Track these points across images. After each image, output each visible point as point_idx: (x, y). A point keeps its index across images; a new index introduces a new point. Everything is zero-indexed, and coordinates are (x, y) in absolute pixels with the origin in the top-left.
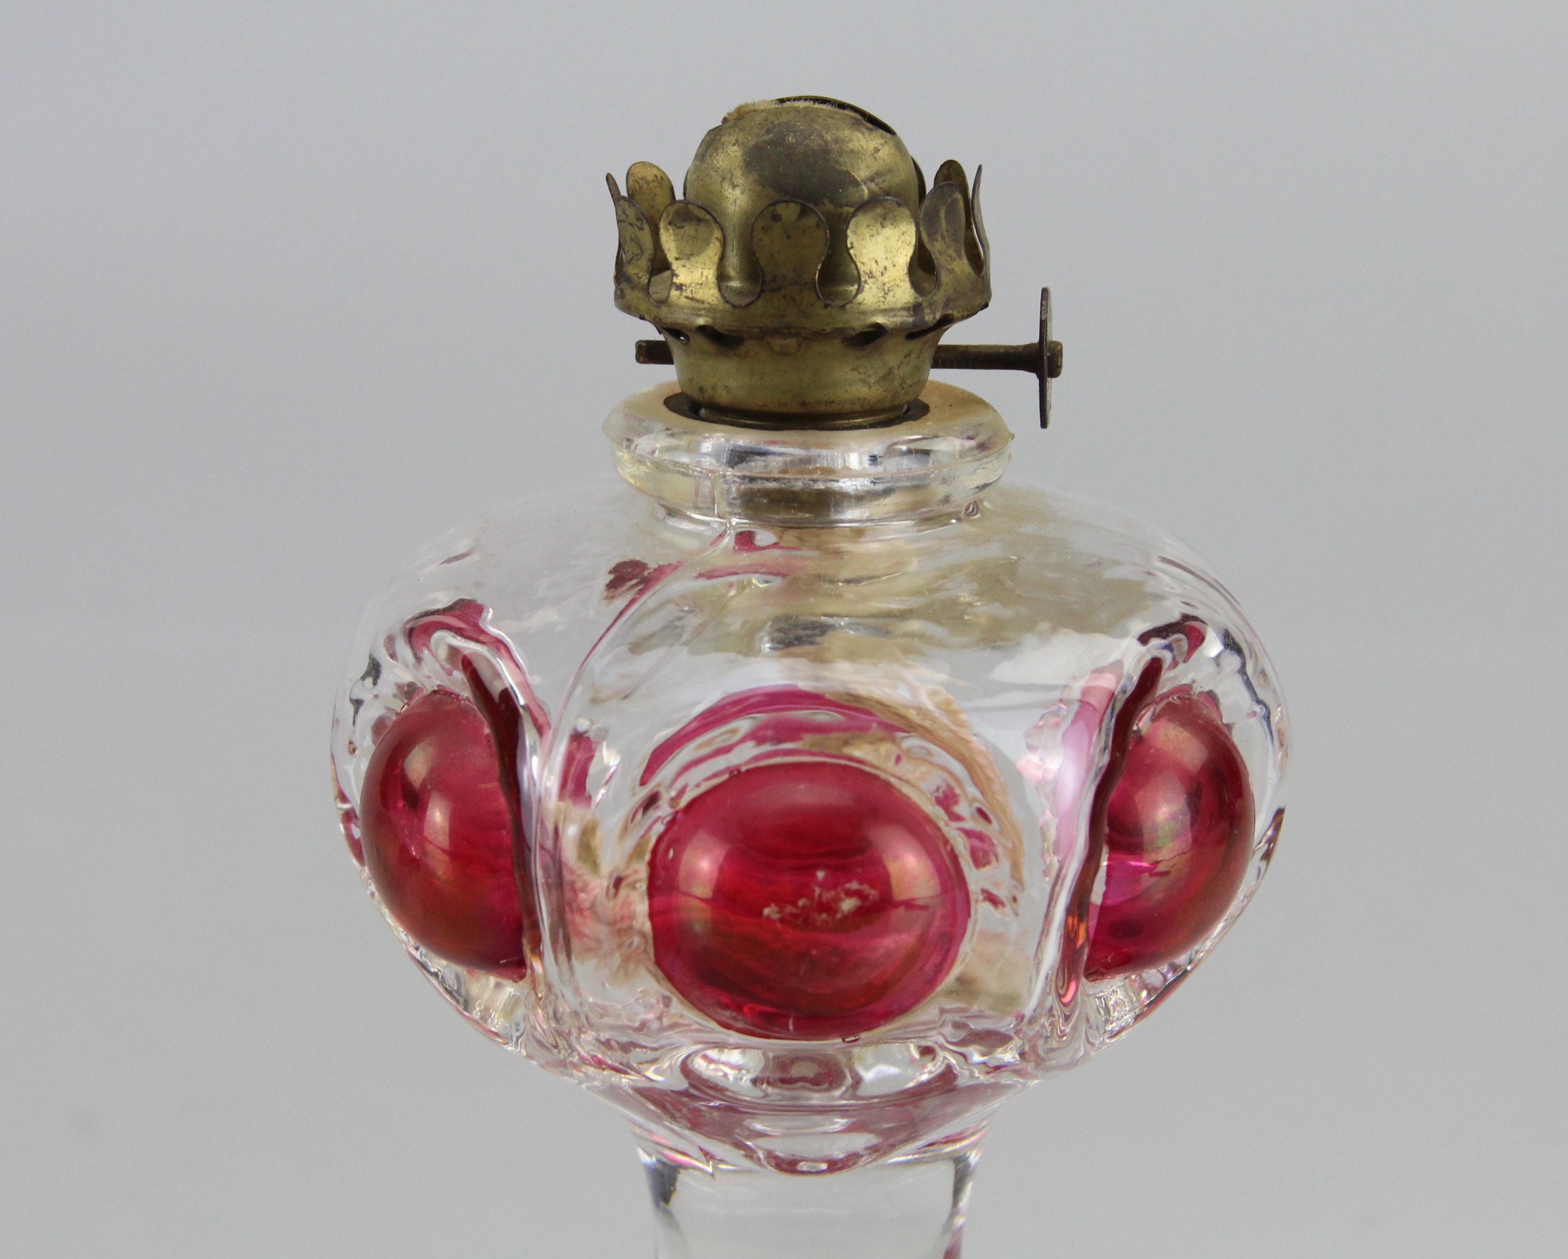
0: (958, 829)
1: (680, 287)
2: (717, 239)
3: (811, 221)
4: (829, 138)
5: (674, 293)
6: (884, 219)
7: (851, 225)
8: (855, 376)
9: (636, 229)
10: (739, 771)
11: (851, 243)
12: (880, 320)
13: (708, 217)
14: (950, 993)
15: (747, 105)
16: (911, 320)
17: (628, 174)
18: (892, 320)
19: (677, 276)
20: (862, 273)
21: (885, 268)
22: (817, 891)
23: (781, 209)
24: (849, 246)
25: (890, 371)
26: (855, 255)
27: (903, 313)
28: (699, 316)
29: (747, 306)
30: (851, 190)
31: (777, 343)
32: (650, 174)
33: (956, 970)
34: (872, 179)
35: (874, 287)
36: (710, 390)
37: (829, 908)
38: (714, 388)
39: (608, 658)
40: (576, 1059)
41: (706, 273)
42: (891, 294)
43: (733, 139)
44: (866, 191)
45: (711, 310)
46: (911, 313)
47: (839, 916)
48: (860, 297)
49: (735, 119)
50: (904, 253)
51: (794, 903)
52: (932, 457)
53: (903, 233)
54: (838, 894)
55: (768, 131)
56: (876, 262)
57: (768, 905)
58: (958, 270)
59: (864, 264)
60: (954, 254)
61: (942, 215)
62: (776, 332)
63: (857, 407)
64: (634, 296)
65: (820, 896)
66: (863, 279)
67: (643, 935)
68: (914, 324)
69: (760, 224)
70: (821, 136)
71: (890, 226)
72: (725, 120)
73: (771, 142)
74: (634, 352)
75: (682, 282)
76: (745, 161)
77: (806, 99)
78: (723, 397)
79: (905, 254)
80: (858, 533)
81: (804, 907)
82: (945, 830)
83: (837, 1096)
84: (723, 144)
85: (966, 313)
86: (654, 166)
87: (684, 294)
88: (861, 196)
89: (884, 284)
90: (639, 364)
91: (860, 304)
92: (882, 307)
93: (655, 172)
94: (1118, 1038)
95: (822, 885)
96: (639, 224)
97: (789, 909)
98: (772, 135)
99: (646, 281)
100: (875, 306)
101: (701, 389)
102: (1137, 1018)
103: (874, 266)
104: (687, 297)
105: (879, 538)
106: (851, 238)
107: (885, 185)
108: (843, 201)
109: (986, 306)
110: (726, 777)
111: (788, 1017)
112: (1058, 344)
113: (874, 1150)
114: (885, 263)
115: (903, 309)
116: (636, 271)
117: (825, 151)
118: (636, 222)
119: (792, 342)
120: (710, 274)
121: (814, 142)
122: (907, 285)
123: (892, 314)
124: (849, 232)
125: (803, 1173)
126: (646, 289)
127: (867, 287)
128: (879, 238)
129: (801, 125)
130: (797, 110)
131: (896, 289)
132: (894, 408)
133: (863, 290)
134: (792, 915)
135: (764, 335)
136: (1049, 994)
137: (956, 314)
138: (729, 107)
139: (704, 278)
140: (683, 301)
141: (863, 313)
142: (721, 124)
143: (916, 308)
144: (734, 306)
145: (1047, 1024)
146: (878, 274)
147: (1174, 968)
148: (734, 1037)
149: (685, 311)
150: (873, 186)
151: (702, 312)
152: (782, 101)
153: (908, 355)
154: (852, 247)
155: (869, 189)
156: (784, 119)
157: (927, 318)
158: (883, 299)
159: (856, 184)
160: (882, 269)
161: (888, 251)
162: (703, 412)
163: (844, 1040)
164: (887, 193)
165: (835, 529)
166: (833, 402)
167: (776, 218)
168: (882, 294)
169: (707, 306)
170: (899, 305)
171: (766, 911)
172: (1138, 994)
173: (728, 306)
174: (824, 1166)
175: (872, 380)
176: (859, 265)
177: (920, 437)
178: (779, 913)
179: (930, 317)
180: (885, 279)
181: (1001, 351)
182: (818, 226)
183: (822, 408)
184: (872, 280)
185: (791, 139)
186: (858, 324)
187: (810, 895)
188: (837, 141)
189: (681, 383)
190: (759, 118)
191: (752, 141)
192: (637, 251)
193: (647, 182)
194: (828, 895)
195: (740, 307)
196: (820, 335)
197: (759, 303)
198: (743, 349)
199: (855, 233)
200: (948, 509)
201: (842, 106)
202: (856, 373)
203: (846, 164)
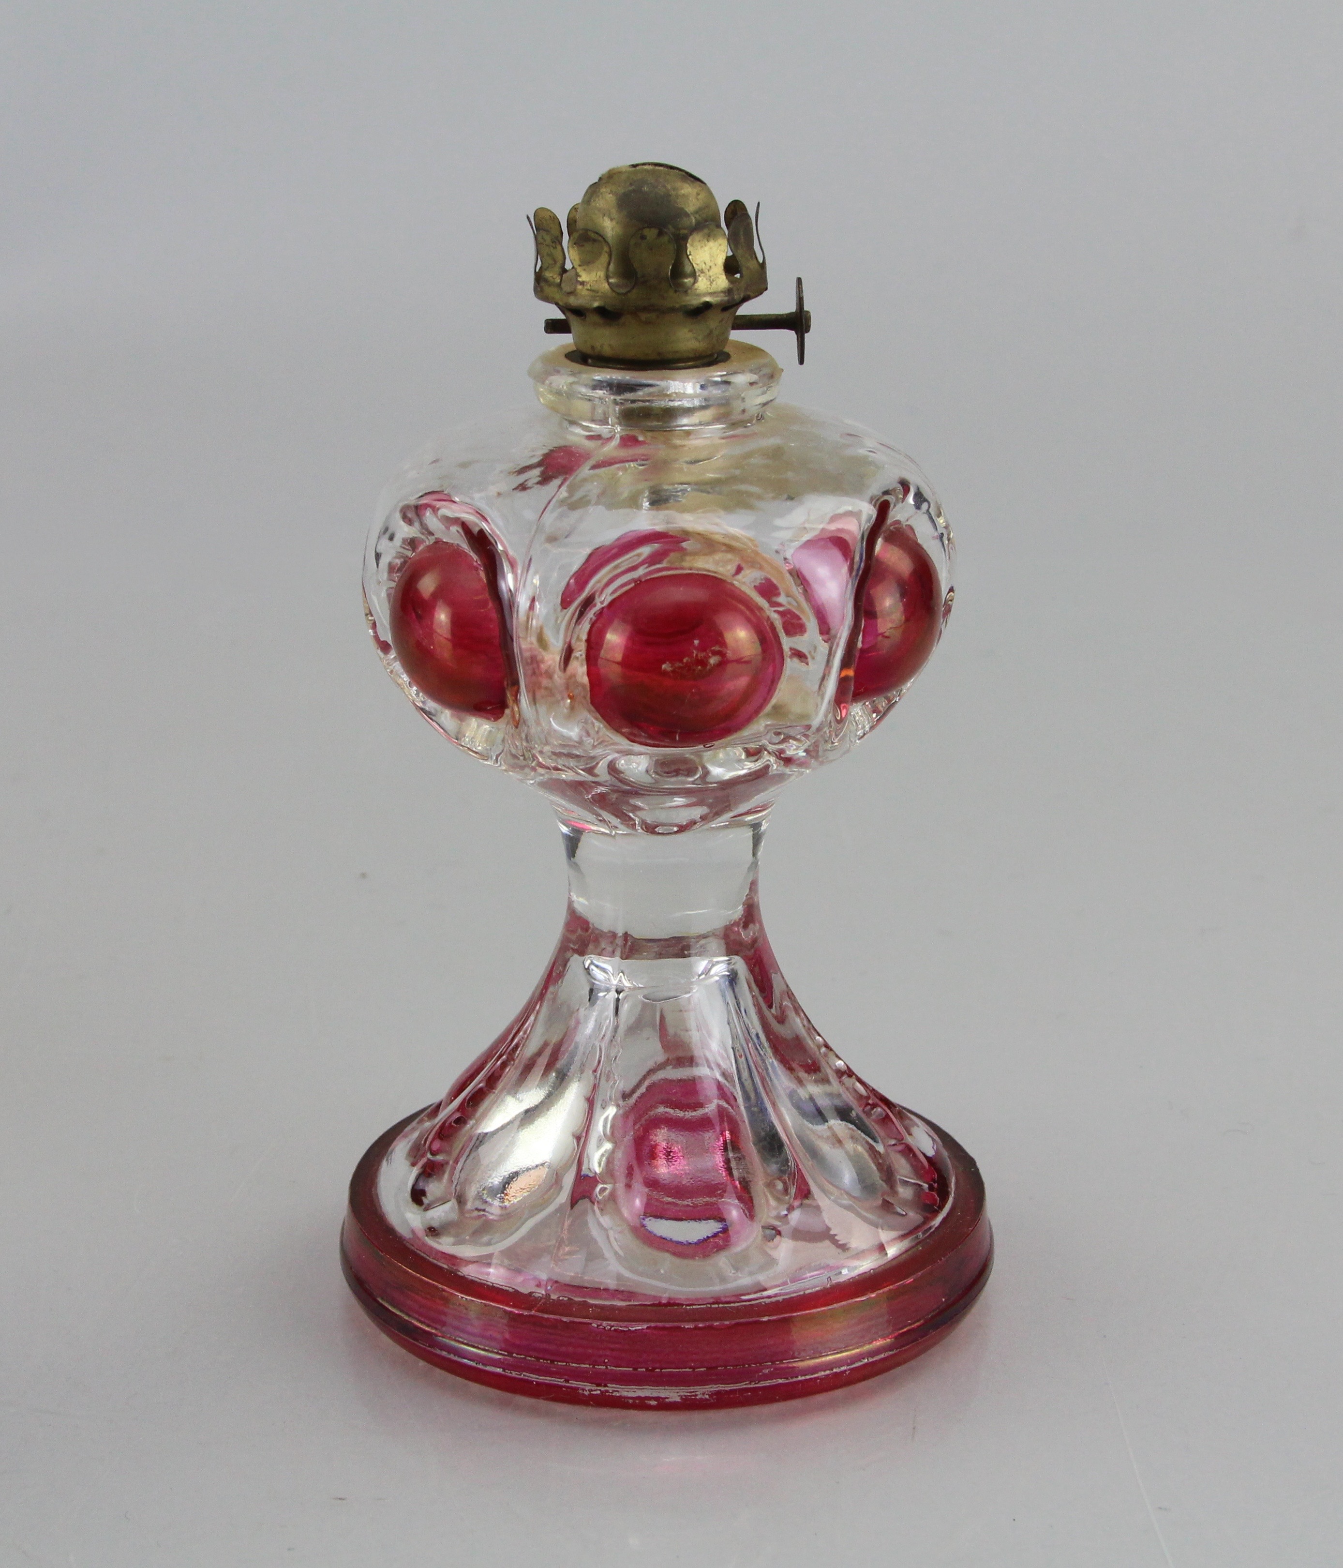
0: (775, 611)
1: (582, 283)
2: (606, 252)
3: (665, 239)
4: (669, 187)
5: (579, 287)
6: (709, 236)
7: (689, 241)
8: (690, 335)
9: (552, 248)
10: (641, 581)
11: (690, 252)
12: (708, 299)
13: (600, 238)
14: (768, 715)
15: (613, 169)
16: (726, 298)
17: (534, 215)
18: (716, 299)
19: (580, 276)
20: (696, 270)
21: (710, 267)
22: (695, 652)
23: (646, 232)
24: (688, 253)
25: (711, 332)
26: (692, 259)
27: (722, 295)
28: (595, 300)
29: (626, 294)
30: (685, 219)
31: (644, 316)
32: (546, 215)
33: (773, 701)
34: (696, 212)
35: (704, 279)
36: (599, 347)
37: (703, 663)
38: (602, 346)
39: (555, 514)
40: (534, 764)
41: (599, 274)
42: (714, 283)
43: (608, 190)
44: (694, 220)
45: (604, 296)
46: (727, 294)
47: (708, 667)
48: (696, 285)
49: (608, 177)
50: (721, 257)
51: (681, 661)
52: (732, 386)
53: (720, 245)
54: (708, 655)
55: (631, 184)
56: (705, 263)
57: (664, 663)
58: (752, 267)
59: (697, 264)
60: (749, 258)
61: (741, 233)
62: (645, 309)
63: (691, 355)
64: (549, 291)
65: (697, 655)
66: (697, 274)
67: (583, 686)
68: (728, 301)
69: (632, 242)
70: (664, 186)
71: (712, 240)
72: (600, 179)
73: (634, 191)
74: (543, 325)
75: (584, 280)
76: (618, 204)
77: (649, 164)
78: (607, 351)
79: (721, 260)
80: (688, 433)
81: (687, 663)
82: (768, 612)
83: (689, 782)
84: (602, 193)
85: (757, 294)
86: (549, 210)
87: (586, 287)
88: (691, 223)
89: (710, 277)
90: (547, 334)
91: (696, 289)
92: (710, 291)
93: (549, 213)
94: (863, 739)
95: (697, 648)
96: (554, 245)
97: (678, 664)
98: (633, 187)
99: (559, 280)
100: (705, 291)
101: (593, 347)
102: (872, 728)
103: (704, 265)
104: (588, 290)
105: (701, 437)
106: (690, 249)
107: (704, 216)
108: (680, 226)
109: (766, 289)
110: (633, 585)
111: (676, 733)
112: (808, 312)
113: (703, 818)
114: (710, 264)
115: (722, 292)
116: (551, 275)
117: (668, 195)
118: (551, 244)
119: (653, 316)
120: (601, 274)
121: (661, 191)
122: (723, 277)
123: (716, 295)
124: (688, 245)
125: (659, 834)
126: (559, 285)
127: (700, 279)
128: (706, 249)
129: (651, 180)
130: (647, 171)
131: (717, 280)
132: (712, 355)
133: (697, 281)
134: (680, 668)
135: (636, 312)
136: (829, 713)
137: (752, 295)
138: (603, 170)
139: (598, 277)
140: (585, 292)
141: (699, 295)
142: (597, 181)
143: (729, 291)
144: (618, 294)
145: (828, 732)
146: (706, 271)
147: (889, 700)
148: (637, 748)
149: (586, 298)
150: (697, 216)
151: (598, 298)
152: (634, 166)
153: (721, 321)
154: (690, 254)
155: (695, 218)
156: (639, 176)
157: (735, 297)
158: (709, 286)
159: (687, 215)
160: (708, 267)
161: (711, 256)
162: (590, 361)
163: (704, 746)
164: (706, 221)
165: (674, 432)
166: (677, 352)
167: (643, 237)
168: (709, 283)
169: (600, 294)
170: (719, 290)
171: (664, 666)
172: (871, 716)
173: (614, 294)
174: (675, 829)
175: (700, 338)
176: (695, 266)
177: (725, 373)
178: (671, 667)
179: (737, 297)
180: (711, 273)
181: (773, 317)
182: (669, 242)
183: (670, 356)
184: (703, 274)
185: (646, 188)
186: (695, 302)
187: (690, 655)
188: (674, 189)
189: (575, 343)
190: (623, 177)
191: (621, 191)
192: (551, 262)
193: (546, 220)
194: (701, 655)
195: (622, 294)
196: (673, 310)
197: (634, 291)
198: (622, 320)
199: (692, 245)
200: (746, 416)
201: (672, 168)
202: (691, 333)
203: (681, 203)
